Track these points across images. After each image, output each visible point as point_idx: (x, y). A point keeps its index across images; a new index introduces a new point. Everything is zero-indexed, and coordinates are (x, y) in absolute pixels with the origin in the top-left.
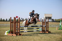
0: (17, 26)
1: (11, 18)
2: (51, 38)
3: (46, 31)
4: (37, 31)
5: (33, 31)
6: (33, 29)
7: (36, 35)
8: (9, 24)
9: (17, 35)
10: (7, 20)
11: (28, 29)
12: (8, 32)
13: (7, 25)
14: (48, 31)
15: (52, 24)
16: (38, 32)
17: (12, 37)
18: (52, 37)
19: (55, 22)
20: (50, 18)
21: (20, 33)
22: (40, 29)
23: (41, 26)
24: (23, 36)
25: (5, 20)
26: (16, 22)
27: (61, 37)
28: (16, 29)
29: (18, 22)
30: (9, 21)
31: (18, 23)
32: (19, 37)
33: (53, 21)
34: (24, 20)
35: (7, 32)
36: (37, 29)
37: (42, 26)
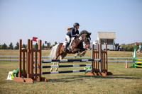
0: (34, 60)
1: (21, 40)
2: (113, 87)
3: (102, 71)
4: (81, 71)
5: (72, 72)
6: (72, 66)
7: (78, 81)
8: (17, 54)
9: (34, 80)
10: (11, 45)
11: (60, 66)
12: (14, 74)
13: (13, 58)
14: (105, 71)
15: (115, 55)
16: (83, 74)
17: (24, 85)
18: (116, 86)
19: (122, 50)
20: (110, 41)
21: (43, 76)
22: (88, 67)
23: (89, 60)
24: (50, 83)
25: (8, 46)
26: (31, 51)
27: (135, 84)
28: (33, 67)
29: (37, 51)
30: (17, 48)
31: (38, 53)
32: (39, 85)
33: (118, 48)
34: (51, 45)
35: (11, 73)
36: (81, 66)
37: (93, 60)
